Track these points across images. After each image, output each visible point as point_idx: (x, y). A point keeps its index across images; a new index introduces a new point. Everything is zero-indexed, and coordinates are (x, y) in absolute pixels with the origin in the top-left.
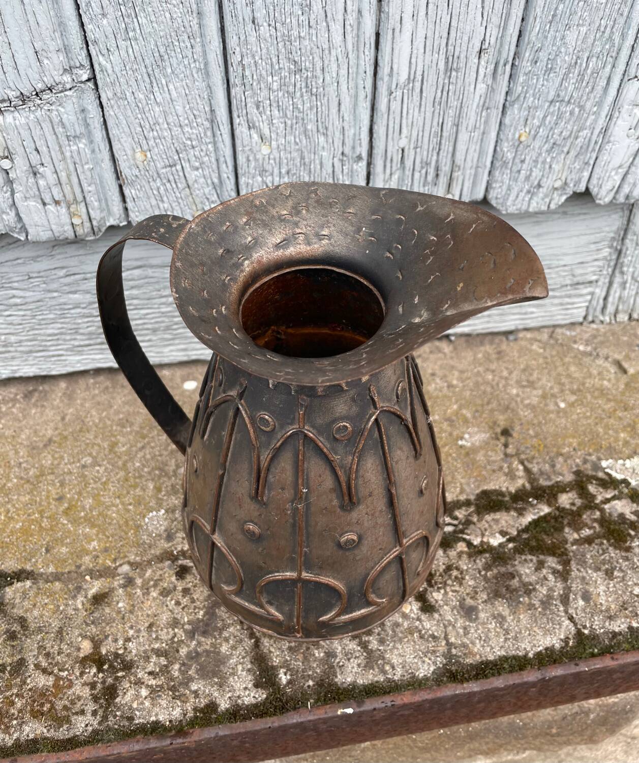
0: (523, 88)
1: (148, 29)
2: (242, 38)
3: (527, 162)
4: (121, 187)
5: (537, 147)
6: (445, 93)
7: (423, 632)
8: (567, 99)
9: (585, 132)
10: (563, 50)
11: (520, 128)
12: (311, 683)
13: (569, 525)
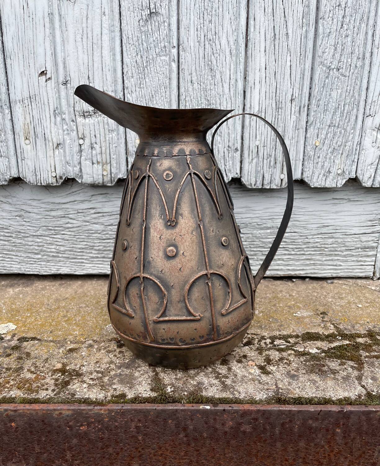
0: (314, 118)
1: (148, 84)
2: (186, 88)
3: (321, 157)
4: (127, 158)
5: (325, 149)
6: (276, 119)
7: (261, 381)
8: (337, 125)
9: (349, 143)
10: (331, 100)
11: (315, 139)
12: (186, 393)
13: (363, 349)
